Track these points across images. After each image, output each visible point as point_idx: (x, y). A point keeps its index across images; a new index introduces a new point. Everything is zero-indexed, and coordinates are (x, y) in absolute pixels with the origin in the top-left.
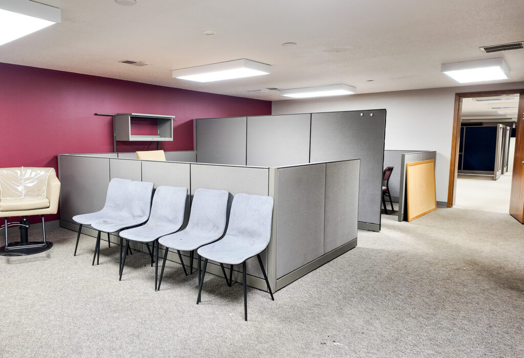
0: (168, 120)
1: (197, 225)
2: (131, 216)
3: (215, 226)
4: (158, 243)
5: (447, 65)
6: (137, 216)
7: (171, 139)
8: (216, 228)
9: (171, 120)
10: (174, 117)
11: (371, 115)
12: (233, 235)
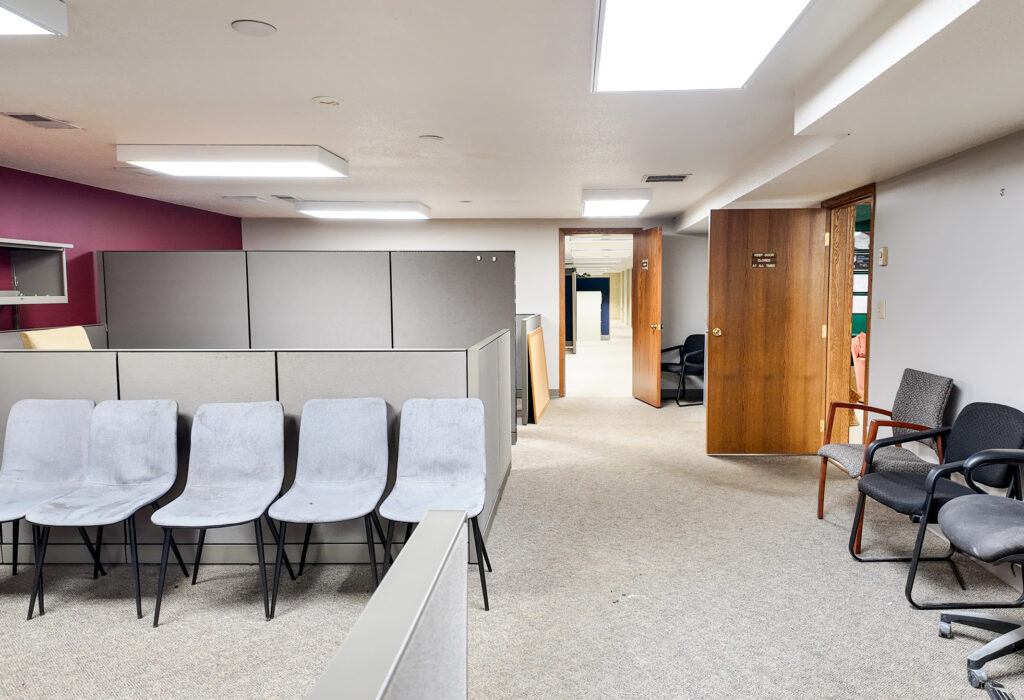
0: (57, 252)
1: (319, 471)
2: (115, 483)
3: (365, 468)
4: (271, 519)
5: (589, 192)
6: (135, 481)
7: (64, 300)
8: (365, 471)
9: (61, 252)
10: (71, 246)
11: (494, 259)
12: (411, 476)
